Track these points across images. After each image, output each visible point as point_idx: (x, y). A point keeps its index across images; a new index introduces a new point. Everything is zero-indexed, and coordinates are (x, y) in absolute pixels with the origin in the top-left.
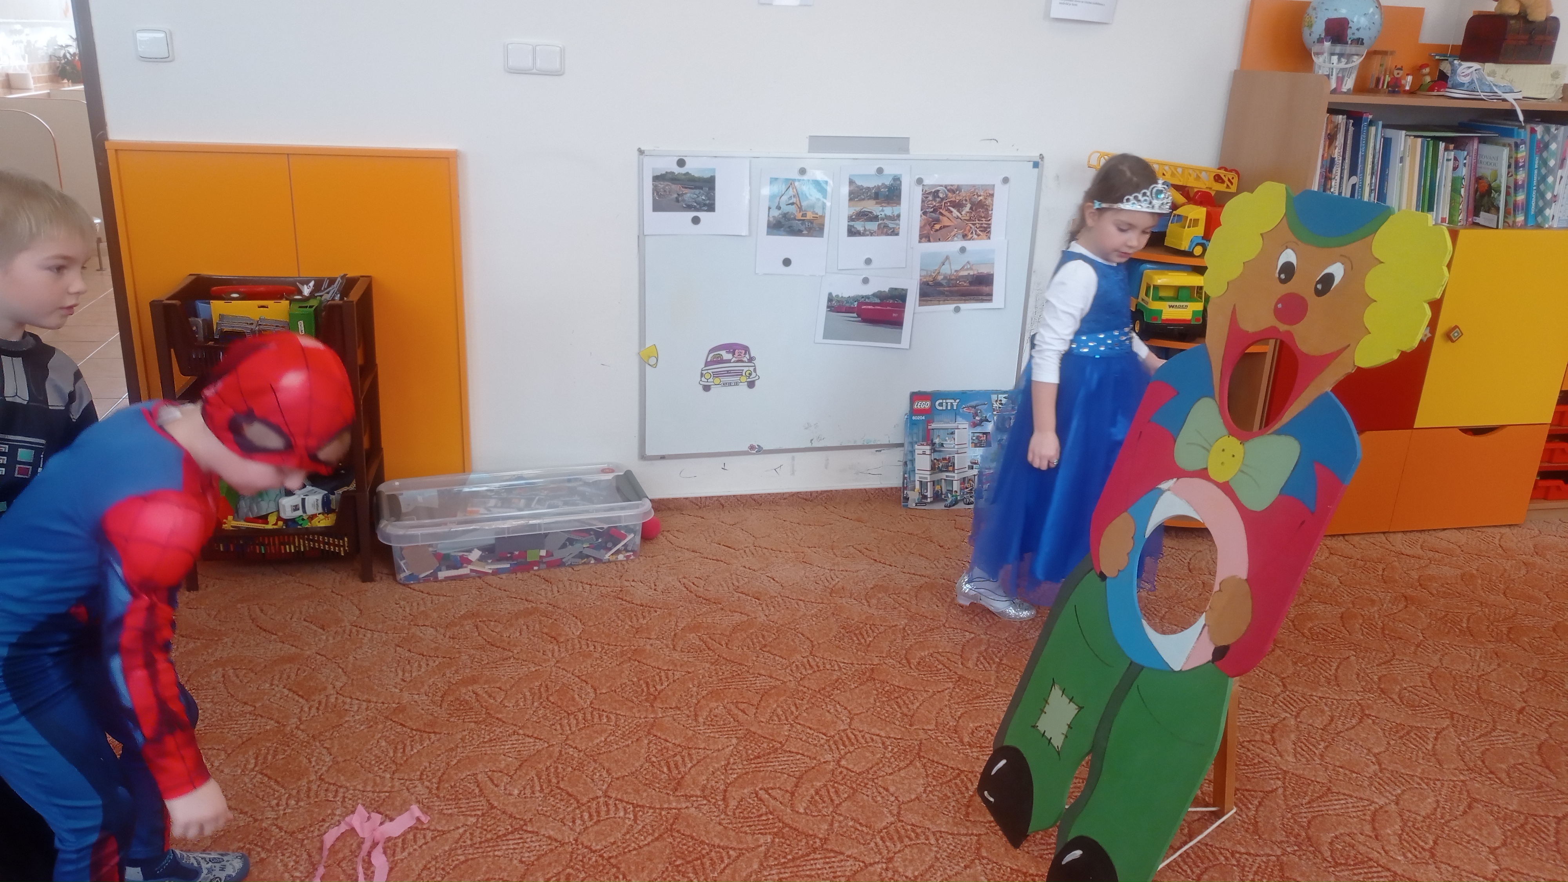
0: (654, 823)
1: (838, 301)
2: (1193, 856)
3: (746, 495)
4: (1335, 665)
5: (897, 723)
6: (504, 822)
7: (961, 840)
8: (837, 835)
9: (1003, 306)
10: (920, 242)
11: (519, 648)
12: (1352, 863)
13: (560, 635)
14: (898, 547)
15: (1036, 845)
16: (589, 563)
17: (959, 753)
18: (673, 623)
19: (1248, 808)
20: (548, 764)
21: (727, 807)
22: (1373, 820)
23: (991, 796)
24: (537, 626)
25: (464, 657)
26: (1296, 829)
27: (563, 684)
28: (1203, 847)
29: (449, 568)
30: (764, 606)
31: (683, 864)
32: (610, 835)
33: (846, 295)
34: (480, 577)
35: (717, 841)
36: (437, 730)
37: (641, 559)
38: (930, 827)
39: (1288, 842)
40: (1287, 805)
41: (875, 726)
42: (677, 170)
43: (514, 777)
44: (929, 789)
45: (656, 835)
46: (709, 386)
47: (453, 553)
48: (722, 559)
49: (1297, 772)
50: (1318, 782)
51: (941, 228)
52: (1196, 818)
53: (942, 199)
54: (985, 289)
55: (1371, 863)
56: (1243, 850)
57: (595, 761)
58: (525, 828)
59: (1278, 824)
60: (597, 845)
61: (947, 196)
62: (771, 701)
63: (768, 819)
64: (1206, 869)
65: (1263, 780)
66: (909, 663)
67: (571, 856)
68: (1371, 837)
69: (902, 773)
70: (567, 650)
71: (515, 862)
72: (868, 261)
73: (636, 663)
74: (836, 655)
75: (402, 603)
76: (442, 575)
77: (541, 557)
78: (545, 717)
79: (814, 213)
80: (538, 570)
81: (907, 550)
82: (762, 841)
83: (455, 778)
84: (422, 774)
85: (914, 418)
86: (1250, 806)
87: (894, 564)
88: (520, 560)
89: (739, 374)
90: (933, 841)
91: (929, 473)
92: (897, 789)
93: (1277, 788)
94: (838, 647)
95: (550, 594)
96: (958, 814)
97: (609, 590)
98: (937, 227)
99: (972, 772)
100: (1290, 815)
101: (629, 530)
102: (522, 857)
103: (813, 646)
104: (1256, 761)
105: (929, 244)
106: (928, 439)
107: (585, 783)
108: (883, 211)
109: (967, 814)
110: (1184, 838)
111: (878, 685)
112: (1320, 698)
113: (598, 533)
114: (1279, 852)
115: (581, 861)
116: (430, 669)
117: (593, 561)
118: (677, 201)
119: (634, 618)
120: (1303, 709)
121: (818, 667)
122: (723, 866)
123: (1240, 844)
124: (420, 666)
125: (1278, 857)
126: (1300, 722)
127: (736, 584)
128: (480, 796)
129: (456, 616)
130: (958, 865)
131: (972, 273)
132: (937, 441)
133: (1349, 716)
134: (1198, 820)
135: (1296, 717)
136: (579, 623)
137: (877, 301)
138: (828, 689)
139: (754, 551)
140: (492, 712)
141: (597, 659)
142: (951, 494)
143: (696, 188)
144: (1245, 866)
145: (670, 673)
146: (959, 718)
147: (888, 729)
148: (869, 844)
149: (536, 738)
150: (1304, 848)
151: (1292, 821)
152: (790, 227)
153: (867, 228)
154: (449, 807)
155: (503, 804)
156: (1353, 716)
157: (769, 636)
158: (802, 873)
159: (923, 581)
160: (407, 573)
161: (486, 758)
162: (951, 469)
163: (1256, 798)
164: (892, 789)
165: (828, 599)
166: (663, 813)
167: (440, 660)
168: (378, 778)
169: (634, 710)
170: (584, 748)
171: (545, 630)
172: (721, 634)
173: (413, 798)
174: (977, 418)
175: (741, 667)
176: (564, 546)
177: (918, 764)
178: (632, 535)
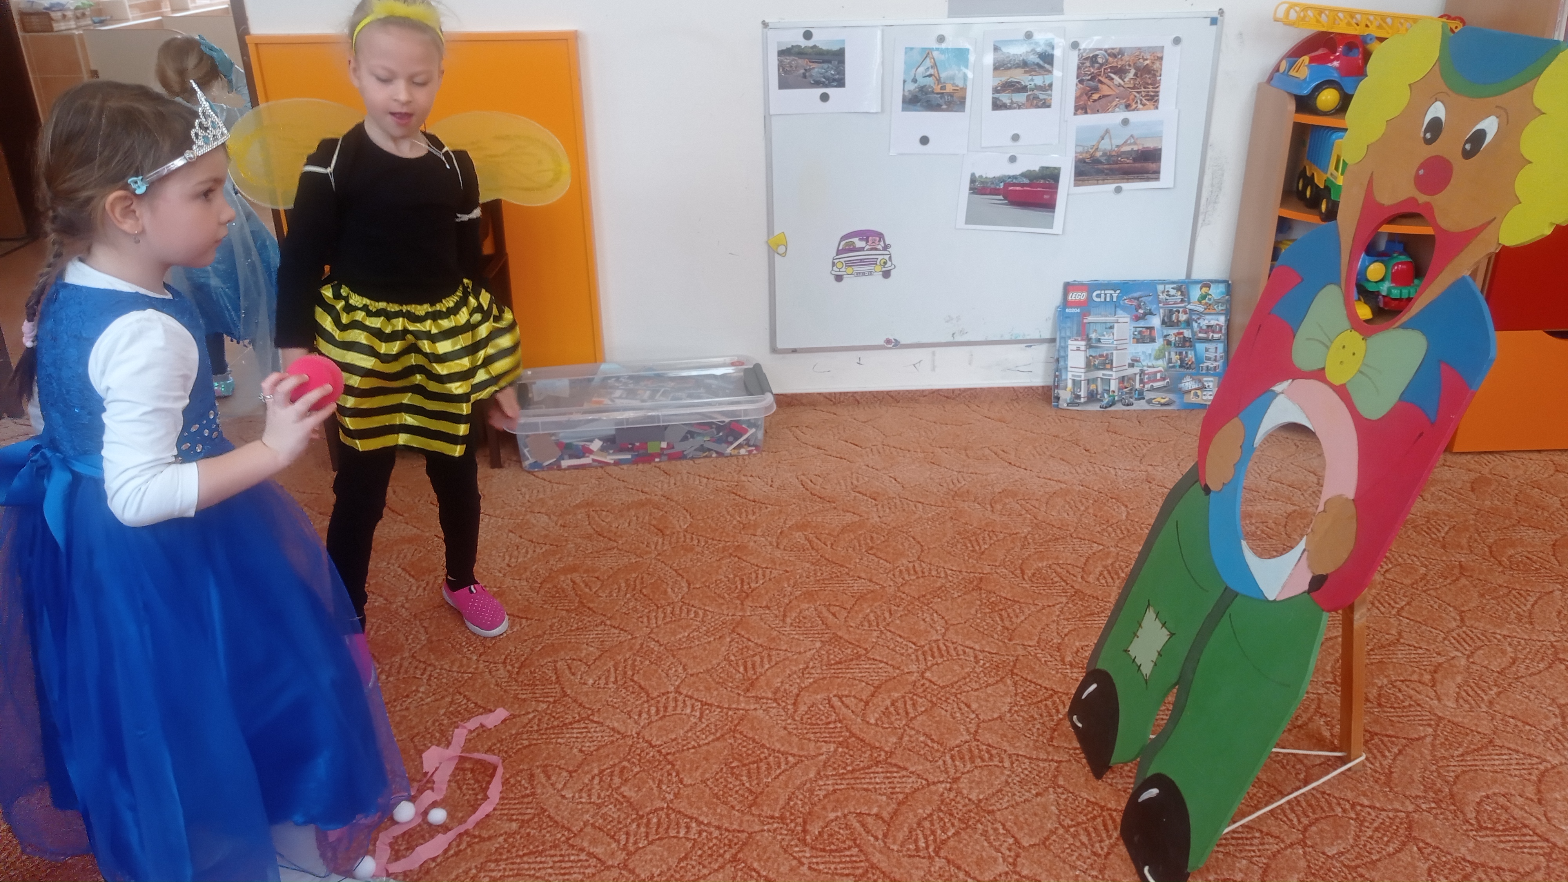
0: (718, 723)
1: (982, 182)
2: (1304, 804)
3: (882, 392)
4: (1532, 600)
5: (996, 636)
6: (573, 710)
7: (1038, 766)
8: (905, 749)
9: (1171, 185)
10: (1075, 114)
11: (624, 539)
12: (1501, 828)
13: (666, 527)
14: (1038, 449)
15: (1122, 777)
16: (711, 456)
17: (1057, 672)
18: (782, 520)
19: (1384, 756)
20: (627, 656)
21: (795, 711)
22: (1540, 781)
23: (1080, 722)
24: (647, 517)
25: (571, 545)
26: (1439, 783)
27: (659, 577)
28: (1319, 796)
29: (571, 457)
30: (879, 507)
31: (738, 767)
32: (672, 732)
33: (991, 175)
34: (602, 467)
35: (778, 746)
36: (529, 616)
37: (764, 453)
38: (1008, 749)
39: (1425, 797)
40: (1434, 756)
41: (970, 638)
42: (803, 43)
43: (592, 667)
44: (1016, 708)
45: (718, 735)
46: (842, 276)
47: (575, 442)
48: (846, 456)
49: (1456, 720)
50: (1479, 733)
51: (1100, 98)
52: (1318, 762)
53: (1102, 65)
54: (1152, 166)
55: (1525, 831)
56: (1366, 803)
57: (674, 656)
58: (591, 717)
59: (1417, 777)
60: (657, 740)
61: (1107, 61)
62: (865, 606)
63: (836, 727)
64: (1317, 820)
65: (1410, 725)
66: (1023, 573)
67: (630, 750)
68: (1532, 800)
69: (989, 690)
70: (670, 543)
71: (575, 751)
72: (1016, 138)
73: (737, 559)
74: (945, 562)
75: (524, 490)
76: (565, 463)
77: (662, 449)
78: (635, 610)
79: (954, 85)
80: (660, 462)
81: (1048, 453)
82: (824, 749)
83: (537, 663)
84: (506, 658)
85: (1067, 310)
86: (1387, 754)
87: (1029, 468)
88: (641, 451)
89: (874, 262)
90: (1007, 764)
91: (1083, 370)
92: (980, 706)
93: (1426, 736)
94: (950, 553)
95: (666, 486)
96: (1041, 738)
97: (725, 484)
98: (1096, 96)
99: (1067, 694)
100: (1434, 767)
101: (752, 424)
102: (583, 746)
103: (922, 551)
104: (1406, 704)
105: (1086, 116)
106: (1083, 332)
107: (660, 678)
108: (1032, 80)
109: (1052, 739)
110: (1298, 784)
111: (984, 596)
112: (1504, 636)
113: (719, 427)
114: (1411, 808)
115: (639, 755)
116: (535, 555)
117: (714, 455)
118: (804, 76)
119: (744, 514)
120: (1480, 648)
121: (923, 573)
122: (778, 771)
123: (1365, 795)
124: (527, 552)
125: (1408, 814)
126: (1473, 663)
127: (855, 482)
128: (556, 683)
129: (572, 504)
130: (1029, 791)
131: (1136, 148)
132: (1093, 336)
133: (1537, 659)
134: (1320, 765)
135: (1469, 657)
136: (688, 517)
137: (1026, 181)
138: (928, 596)
139: (881, 451)
140: (585, 601)
141: (698, 553)
142: (1108, 394)
143: (824, 62)
144: (1365, 820)
145: (768, 571)
146: (1066, 635)
147: (984, 642)
148: (937, 761)
149: (622, 629)
150: (1443, 806)
151: (1435, 774)
152: (927, 101)
153: (1014, 100)
154: (524, 692)
155: (576, 692)
156: (1543, 659)
157: (878, 539)
158: (859, 786)
159: (1057, 487)
160: (531, 460)
161: (569, 646)
162: (1108, 366)
163: (1397, 745)
164: (974, 706)
165: (949, 503)
166: (730, 713)
167: (547, 547)
168: (465, 660)
169: (724, 607)
170: (665, 642)
171: (654, 522)
172: (829, 534)
173: (494, 681)
174: (1141, 311)
175: (842, 569)
176: (685, 439)
177: (1009, 682)
178: (753, 430)
